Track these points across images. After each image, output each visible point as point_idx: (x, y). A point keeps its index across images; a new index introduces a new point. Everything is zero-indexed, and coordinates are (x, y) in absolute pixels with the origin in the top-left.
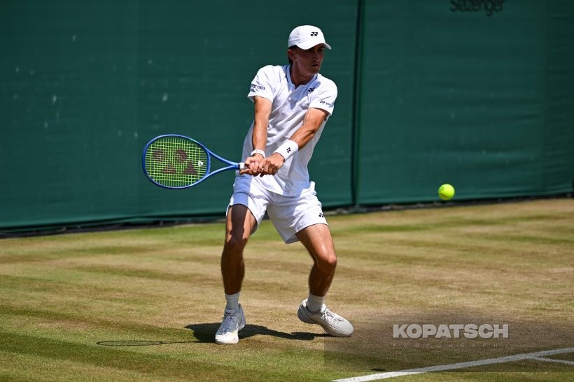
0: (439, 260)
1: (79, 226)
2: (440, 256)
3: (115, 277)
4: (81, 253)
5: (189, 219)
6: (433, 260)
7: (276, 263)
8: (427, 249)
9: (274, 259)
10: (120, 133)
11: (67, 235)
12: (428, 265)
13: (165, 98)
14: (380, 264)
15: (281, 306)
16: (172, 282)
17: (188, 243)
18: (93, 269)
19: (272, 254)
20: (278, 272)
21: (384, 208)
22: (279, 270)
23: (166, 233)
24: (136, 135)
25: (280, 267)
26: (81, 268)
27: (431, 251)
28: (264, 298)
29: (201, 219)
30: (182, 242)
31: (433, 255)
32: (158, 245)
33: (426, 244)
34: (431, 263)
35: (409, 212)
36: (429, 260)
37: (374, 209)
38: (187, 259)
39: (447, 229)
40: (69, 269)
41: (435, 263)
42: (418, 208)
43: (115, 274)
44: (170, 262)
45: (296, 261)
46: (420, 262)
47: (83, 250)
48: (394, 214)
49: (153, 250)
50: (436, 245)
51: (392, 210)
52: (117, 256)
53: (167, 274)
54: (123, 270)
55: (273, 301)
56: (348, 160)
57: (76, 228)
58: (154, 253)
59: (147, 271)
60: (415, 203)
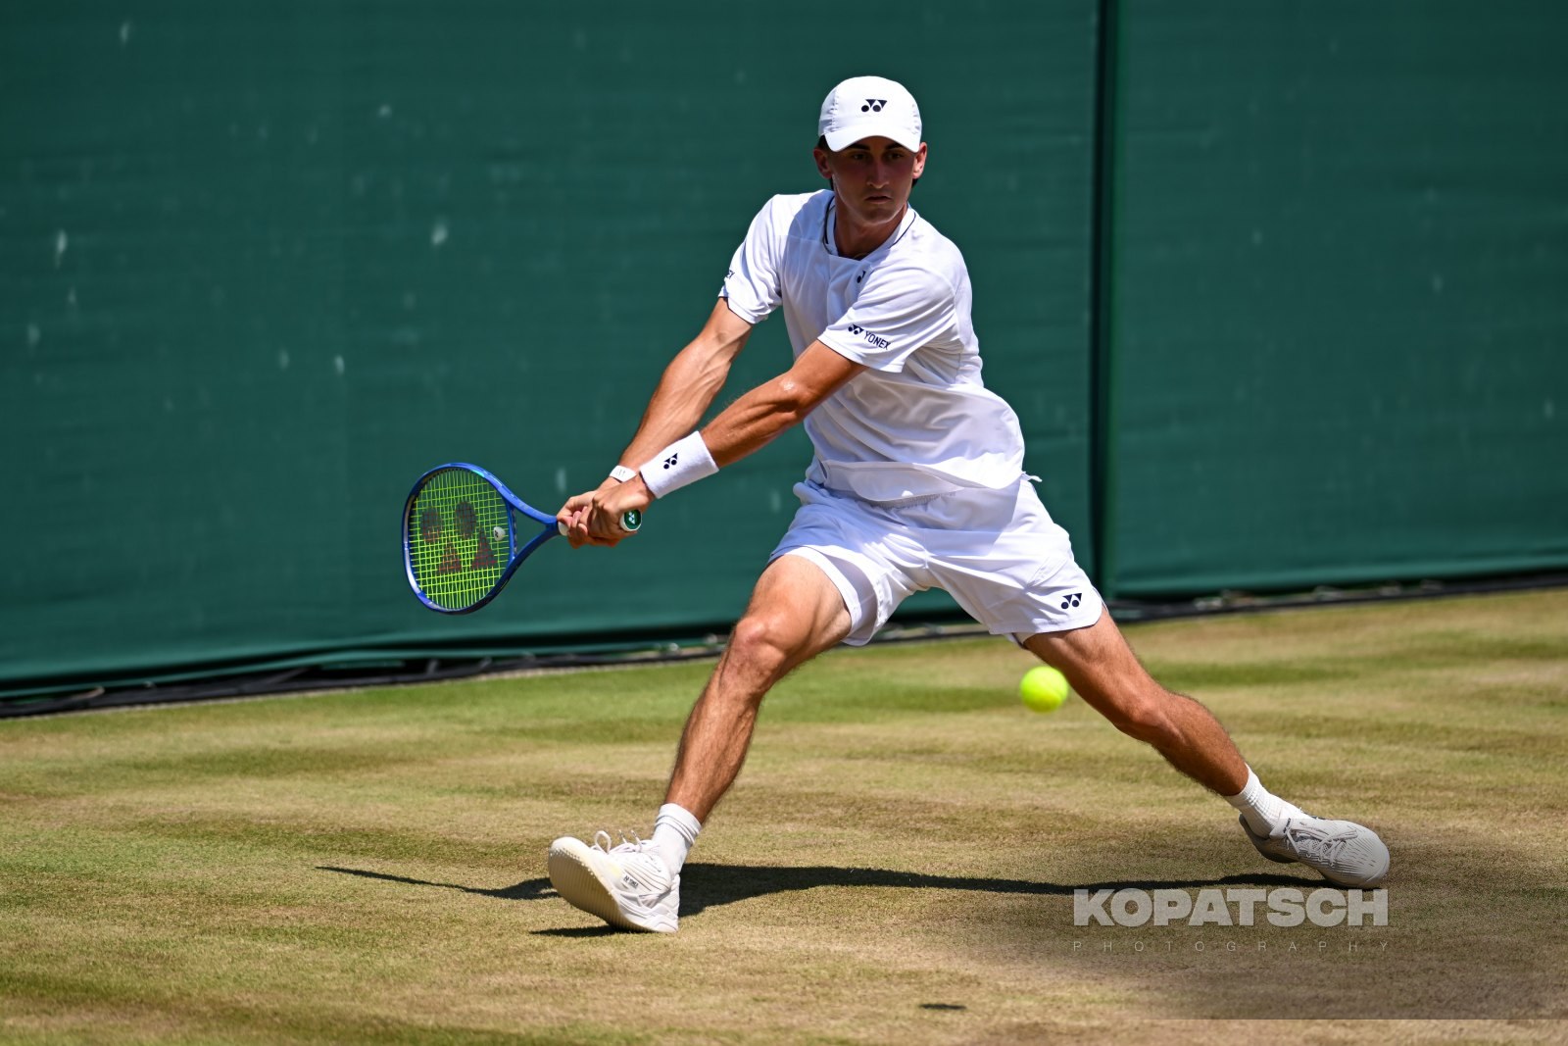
0: (1387, 782)
1: (149, 682)
2: (1390, 769)
3: (271, 855)
4: (156, 775)
5: (527, 652)
6: (1367, 782)
7: (825, 799)
8: (1346, 744)
9: (817, 788)
10: (284, 359)
11: (108, 713)
12: (1348, 799)
13: (439, 236)
14: (1185, 800)
15: (838, 947)
16: (464, 868)
17: (523, 732)
18: (192, 829)
19: (812, 768)
20: (830, 831)
21: (1201, 604)
22: (835, 823)
23: (449, 700)
24: (340, 362)
25: (838, 812)
26: (152, 826)
27: (1359, 750)
28: (779, 921)
29: (570, 651)
30: (503, 731)
31: (1368, 765)
32: (420, 744)
33: (1344, 729)
34: (1355, 794)
35: (1286, 616)
36: (1350, 784)
37: (1166, 609)
38: (516, 791)
39: (1416, 673)
40: (115, 829)
41: (1371, 794)
42: (1320, 603)
43: (268, 843)
44: (460, 800)
45: (893, 793)
46: (1321, 791)
47: (165, 765)
48: (1236, 623)
49: (402, 760)
50: (1377, 730)
51: (1228, 610)
52: (278, 784)
53: (447, 843)
54: (300, 829)
55: (810, 931)
56: (1081, 441)
57: (142, 688)
58: (404, 770)
59: (381, 833)
60: (1308, 588)
